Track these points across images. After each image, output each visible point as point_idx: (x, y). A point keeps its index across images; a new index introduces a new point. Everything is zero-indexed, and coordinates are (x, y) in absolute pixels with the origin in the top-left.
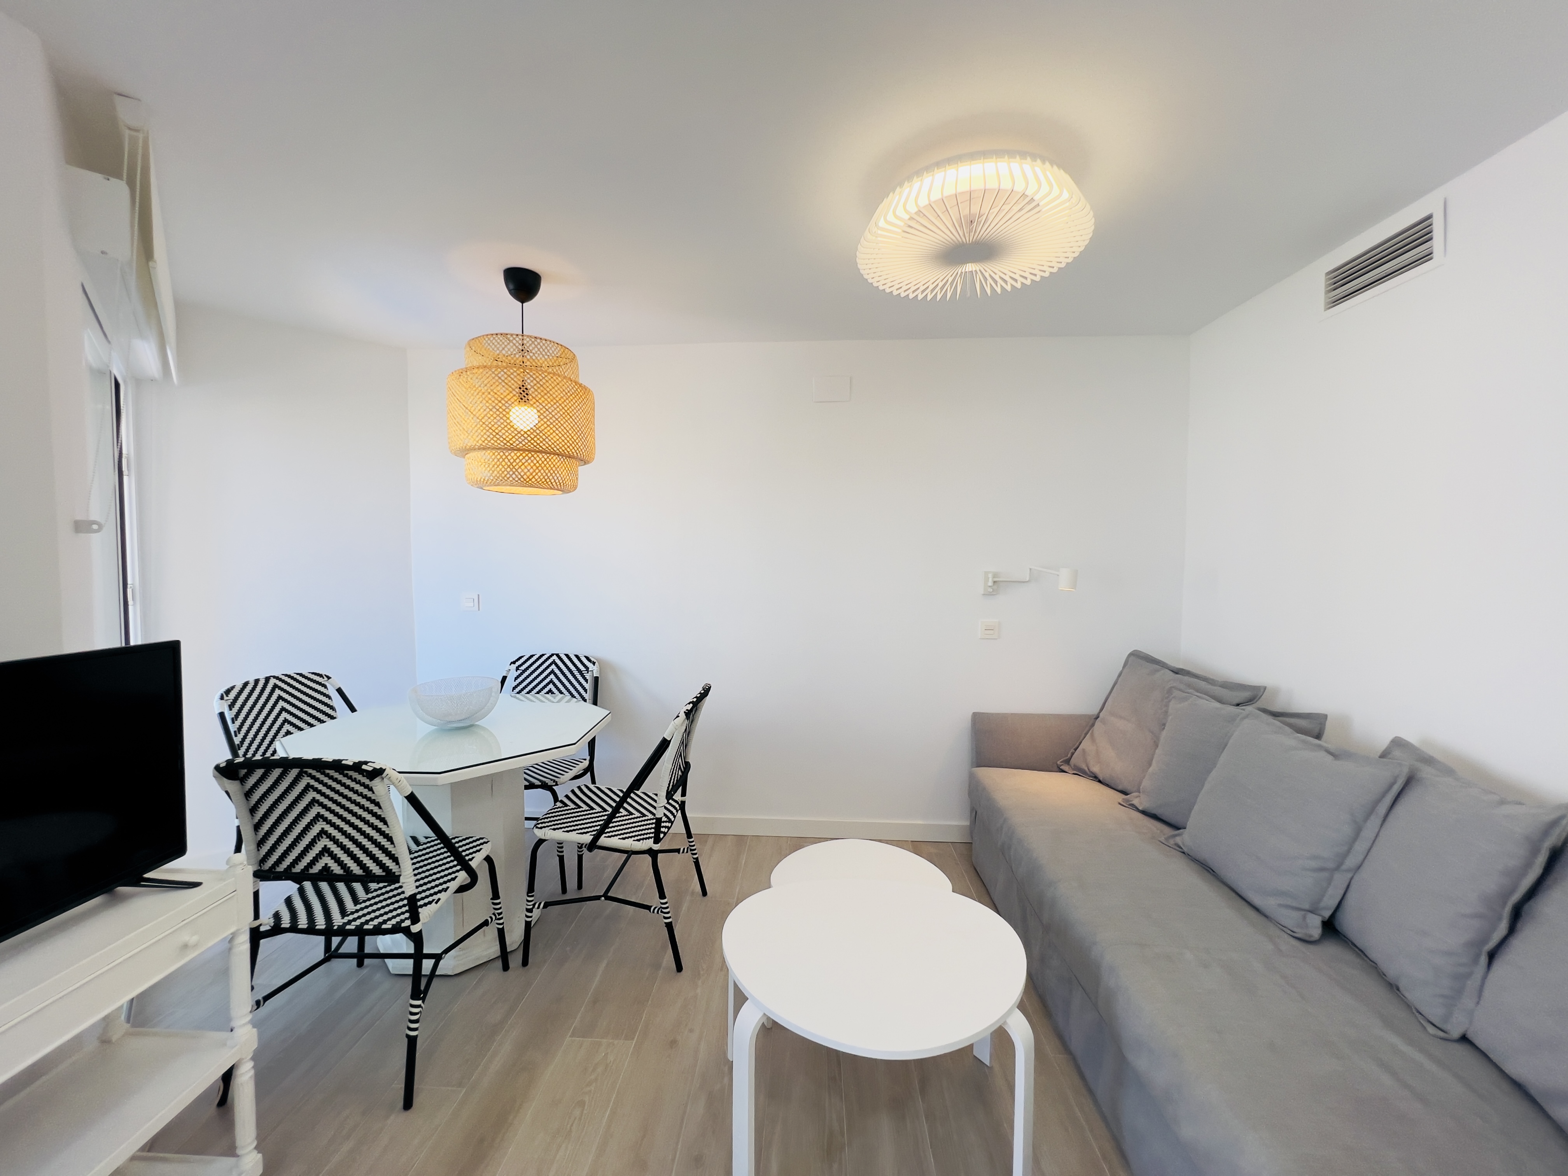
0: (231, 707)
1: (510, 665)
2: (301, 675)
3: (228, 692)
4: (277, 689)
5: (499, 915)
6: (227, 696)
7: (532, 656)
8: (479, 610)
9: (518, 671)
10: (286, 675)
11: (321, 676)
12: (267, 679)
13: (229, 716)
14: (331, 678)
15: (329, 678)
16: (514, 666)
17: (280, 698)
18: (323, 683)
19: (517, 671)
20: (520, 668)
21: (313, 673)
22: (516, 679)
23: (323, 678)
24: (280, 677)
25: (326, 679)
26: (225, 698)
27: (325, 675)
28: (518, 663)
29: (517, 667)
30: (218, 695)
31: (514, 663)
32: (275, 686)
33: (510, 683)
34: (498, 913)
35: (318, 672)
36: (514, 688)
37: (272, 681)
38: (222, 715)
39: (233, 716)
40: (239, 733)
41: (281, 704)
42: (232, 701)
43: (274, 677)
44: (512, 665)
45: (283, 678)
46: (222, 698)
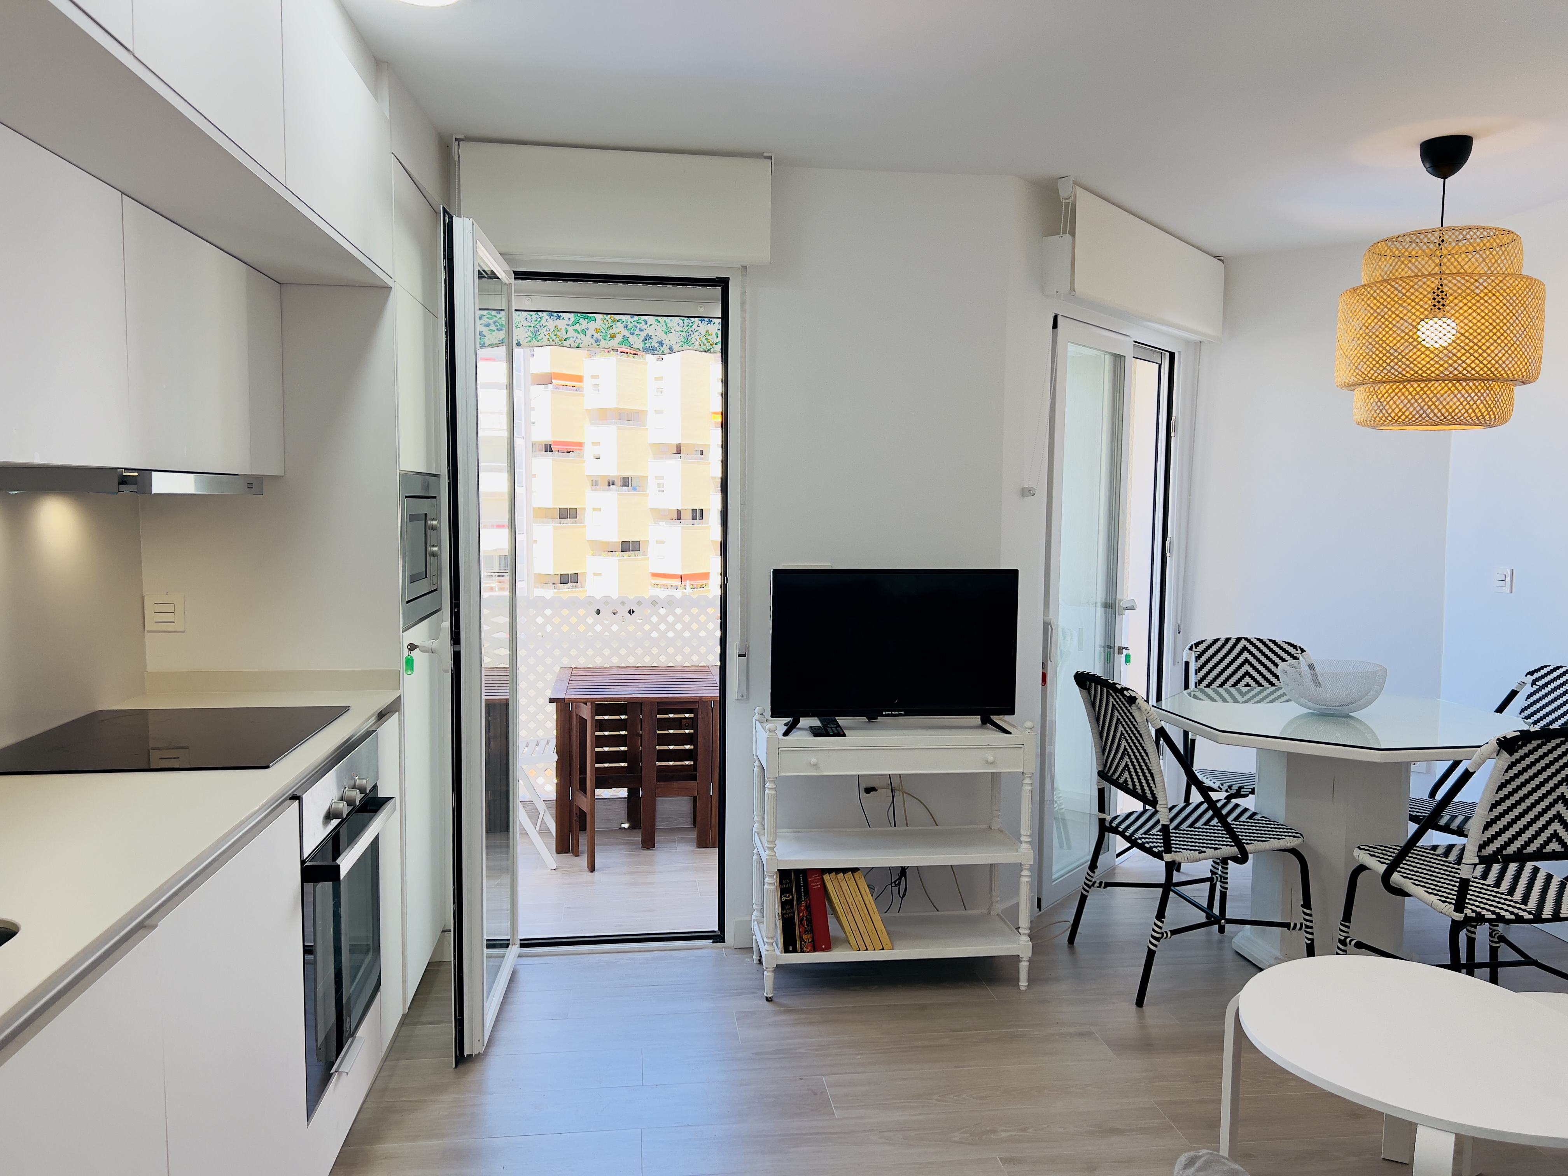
0: (1198, 658)
1: (1526, 676)
2: (1274, 642)
3: (1198, 644)
4: (1246, 652)
5: (1305, 928)
6: (1196, 648)
7: (1558, 668)
8: (1511, 593)
9: (1534, 686)
10: (1258, 639)
11: (1295, 647)
12: (1238, 640)
13: (1193, 667)
14: (1305, 651)
15: (1303, 651)
16: (1530, 678)
17: (1246, 661)
18: (1295, 655)
19: (1532, 686)
20: (1537, 683)
21: (1286, 643)
22: (1529, 697)
23: (1297, 650)
24: (1252, 640)
25: (1299, 651)
26: (1194, 649)
27: (1300, 647)
28: (1536, 675)
29: (1533, 680)
30: (1188, 647)
31: (1531, 673)
32: (1245, 648)
33: (1519, 702)
34: (1305, 925)
35: (1290, 642)
36: (1523, 710)
37: (1243, 643)
38: (1187, 664)
39: (1197, 668)
40: (1199, 685)
41: (1247, 667)
42: (1199, 653)
43: (1246, 639)
44: (1528, 676)
45: (1255, 641)
46: (1191, 649)
